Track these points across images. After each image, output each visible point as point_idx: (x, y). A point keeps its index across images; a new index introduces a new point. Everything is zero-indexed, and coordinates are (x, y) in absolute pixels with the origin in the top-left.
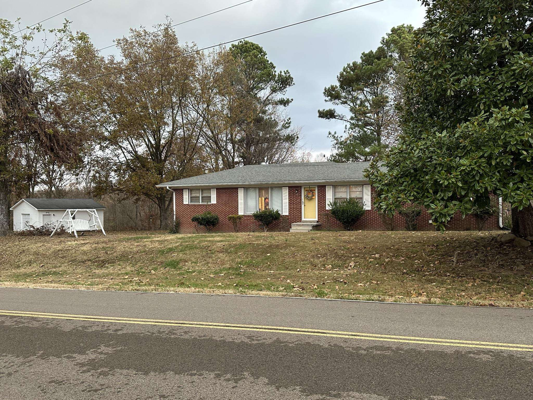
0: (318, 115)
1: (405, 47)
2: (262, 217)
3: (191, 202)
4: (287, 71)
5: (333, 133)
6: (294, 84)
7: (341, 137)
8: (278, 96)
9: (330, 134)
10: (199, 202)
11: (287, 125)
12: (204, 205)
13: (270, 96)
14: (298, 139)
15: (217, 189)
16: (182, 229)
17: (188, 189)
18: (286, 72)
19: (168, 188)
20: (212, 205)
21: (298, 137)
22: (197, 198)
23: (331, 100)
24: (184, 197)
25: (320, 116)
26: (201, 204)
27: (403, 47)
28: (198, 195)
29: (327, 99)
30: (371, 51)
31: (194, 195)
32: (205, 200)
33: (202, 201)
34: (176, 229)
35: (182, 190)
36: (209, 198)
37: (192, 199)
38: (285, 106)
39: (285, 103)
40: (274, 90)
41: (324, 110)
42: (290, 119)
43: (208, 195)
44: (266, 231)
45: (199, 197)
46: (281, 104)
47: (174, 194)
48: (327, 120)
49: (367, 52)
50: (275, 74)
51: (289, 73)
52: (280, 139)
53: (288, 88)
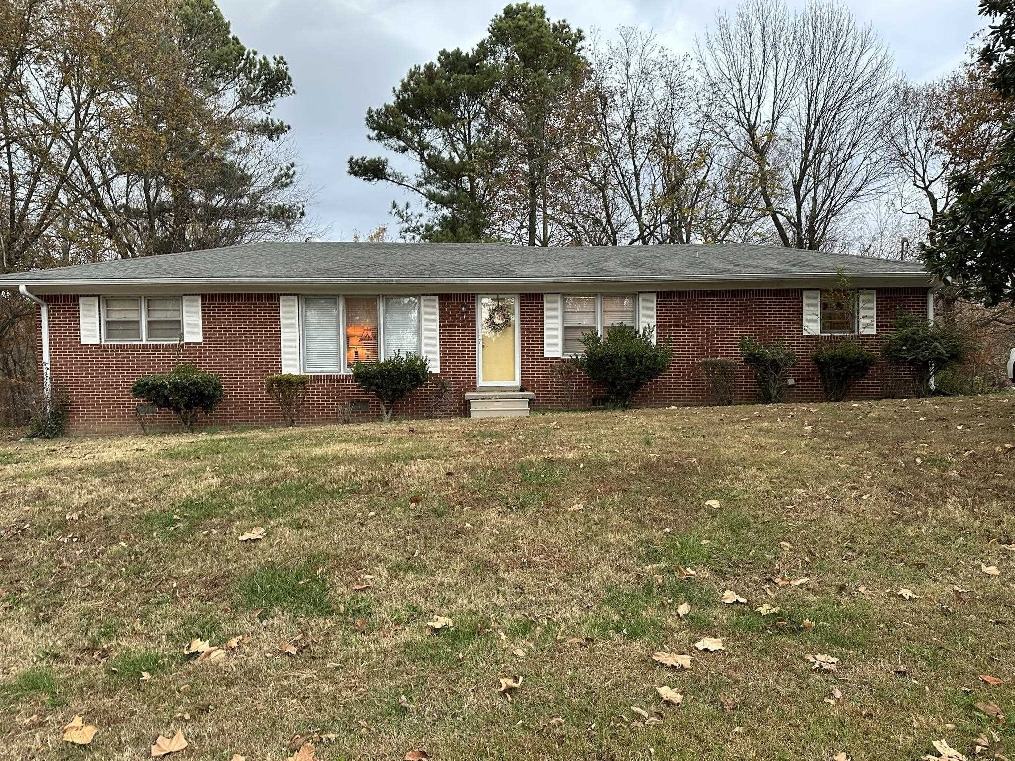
0: (348, 168)
1: (544, 44)
2: (383, 377)
3: (108, 336)
4: (282, 58)
5: (402, 206)
6: (294, 91)
7: (421, 215)
8: (257, 115)
9: (394, 206)
10: (138, 336)
11: (284, 180)
12: (156, 348)
13: (237, 111)
14: (304, 218)
15: (205, 298)
16: (77, 425)
17: (99, 296)
18: (278, 59)
19: (23, 289)
20: (186, 347)
21: (303, 214)
22: (131, 326)
23: (379, 138)
24: (83, 320)
25: (353, 172)
26: (144, 342)
27: (541, 42)
28: (132, 316)
29: (374, 134)
30: (458, 49)
31: (116, 316)
32: (158, 332)
33: (150, 336)
34: (57, 423)
35: (75, 299)
36: (175, 327)
37: (111, 327)
38: (270, 138)
39: (273, 131)
40: (246, 98)
41: (363, 159)
42: (293, 165)
43: (170, 316)
44: (386, 417)
45: (138, 322)
46: (263, 133)
47: (44, 311)
48: (367, 182)
49: (450, 50)
50: (253, 58)
51: (285, 64)
52: (261, 213)
53: (278, 100)
